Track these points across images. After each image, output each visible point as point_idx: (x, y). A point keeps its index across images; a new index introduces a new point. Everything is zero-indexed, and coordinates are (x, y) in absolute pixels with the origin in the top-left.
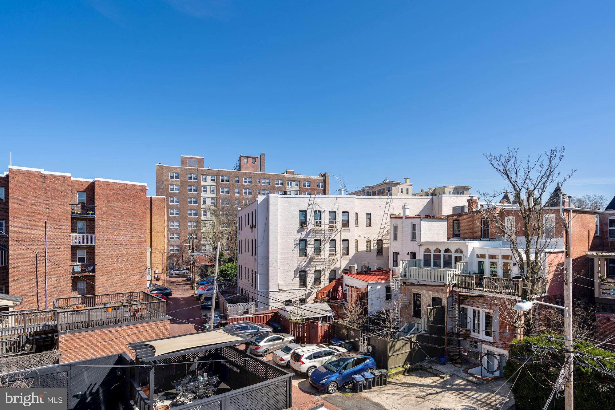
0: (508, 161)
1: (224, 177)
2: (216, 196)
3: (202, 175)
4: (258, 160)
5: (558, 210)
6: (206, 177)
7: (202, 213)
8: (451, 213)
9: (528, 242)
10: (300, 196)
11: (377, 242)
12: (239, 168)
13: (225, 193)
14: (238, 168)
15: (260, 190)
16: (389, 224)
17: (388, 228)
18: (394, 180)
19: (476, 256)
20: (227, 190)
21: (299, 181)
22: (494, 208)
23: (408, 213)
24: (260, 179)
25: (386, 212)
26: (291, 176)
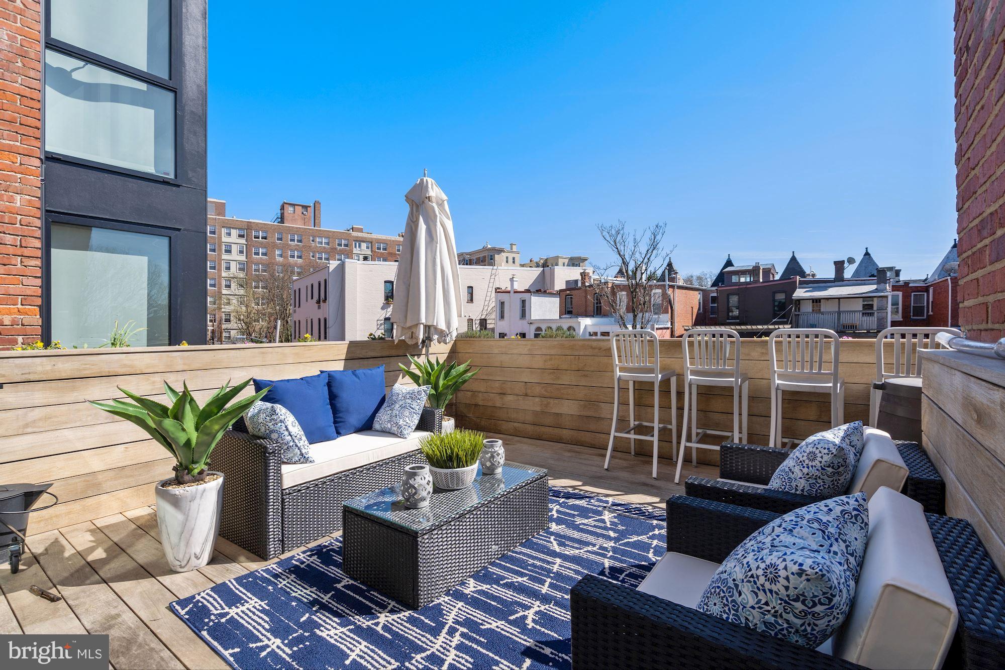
0: (618, 233)
1: (259, 232)
2: (246, 258)
3: (223, 227)
4: (311, 210)
5: (664, 286)
6: (230, 231)
7: (224, 283)
8: (564, 287)
9: (635, 316)
10: (373, 262)
11: (480, 322)
12: (282, 219)
13: (260, 256)
14: (280, 220)
15: (314, 252)
16: (494, 300)
17: (493, 304)
18: (498, 246)
19: (588, 334)
20: (264, 251)
21: (371, 243)
22: (606, 283)
23: (517, 286)
24: (314, 237)
25: (491, 285)
26: (360, 234)
